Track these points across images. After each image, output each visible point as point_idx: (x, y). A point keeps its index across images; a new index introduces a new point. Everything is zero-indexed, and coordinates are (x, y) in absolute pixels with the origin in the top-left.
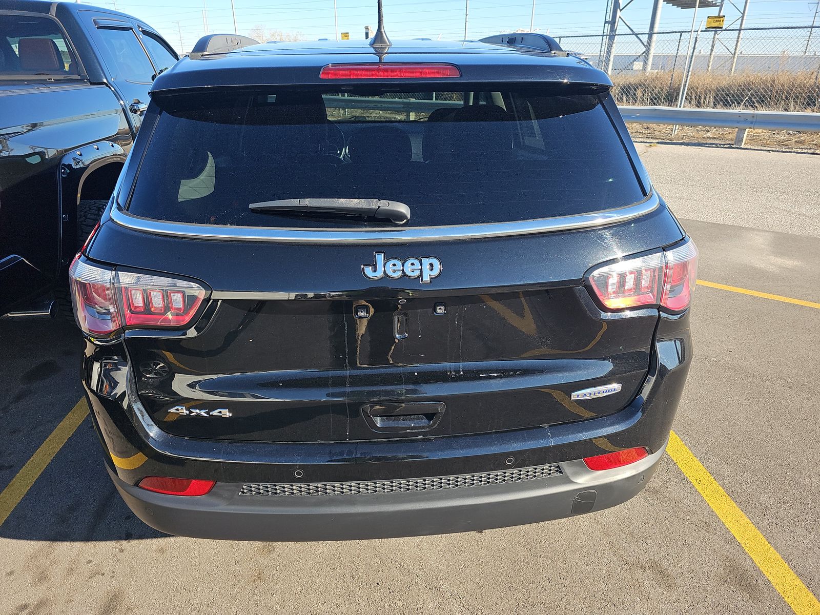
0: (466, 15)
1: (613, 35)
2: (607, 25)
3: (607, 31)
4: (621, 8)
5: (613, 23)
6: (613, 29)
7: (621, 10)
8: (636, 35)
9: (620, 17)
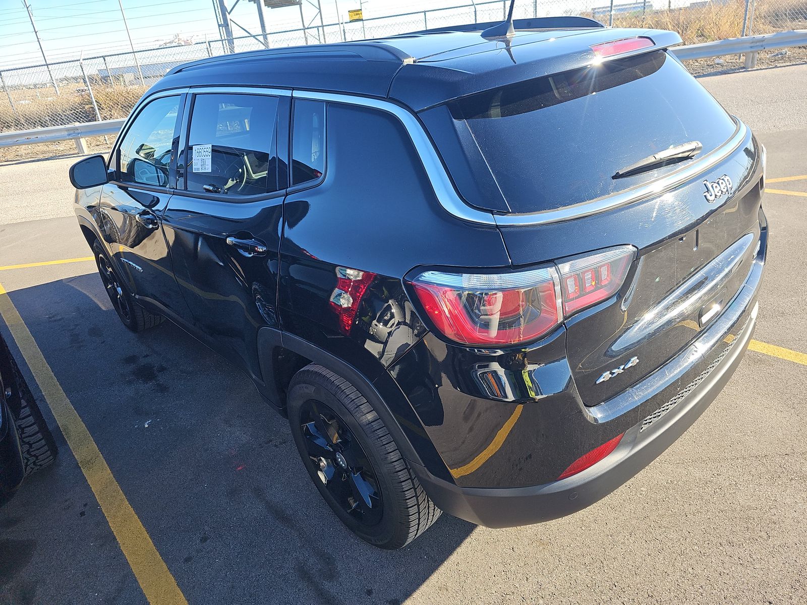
0: (36, 33)
1: (231, 39)
2: (221, 28)
3: (224, 36)
4: (229, 12)
5: (226, 25)
6: (229, 33)
7: (229, 13)
8: (254, 37)
9: (231, 20)
